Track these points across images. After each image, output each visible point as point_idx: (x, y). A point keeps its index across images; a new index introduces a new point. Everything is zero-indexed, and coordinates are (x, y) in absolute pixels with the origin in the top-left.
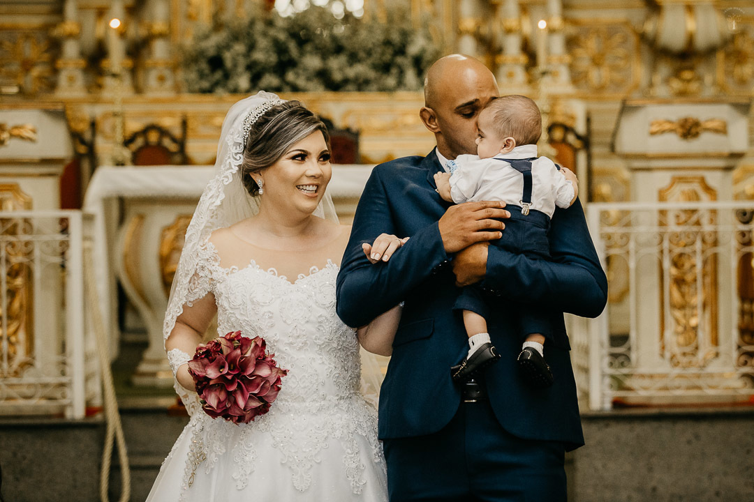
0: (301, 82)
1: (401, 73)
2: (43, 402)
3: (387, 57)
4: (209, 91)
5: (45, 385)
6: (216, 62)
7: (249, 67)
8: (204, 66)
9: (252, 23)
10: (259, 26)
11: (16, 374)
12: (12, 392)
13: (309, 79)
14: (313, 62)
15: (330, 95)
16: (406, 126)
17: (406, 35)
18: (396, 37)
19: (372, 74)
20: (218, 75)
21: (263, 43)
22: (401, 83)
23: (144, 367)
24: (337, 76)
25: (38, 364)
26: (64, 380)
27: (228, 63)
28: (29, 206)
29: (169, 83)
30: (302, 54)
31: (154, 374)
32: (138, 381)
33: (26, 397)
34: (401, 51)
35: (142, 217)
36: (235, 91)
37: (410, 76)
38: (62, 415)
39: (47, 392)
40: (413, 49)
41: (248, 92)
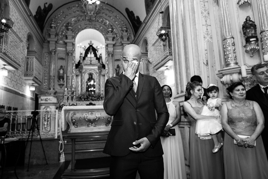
0: (89, 100)
1: (100, 99)
2: (52, 136)
3: (98, 97)
4: (80, 101)
5: (52, 134)
6: (80, 98)
7: (84, 98)
8: (79, 98)
9: (84, 94)
10: (85, 94)
11: (48, 132)
12: (47, 135)
13: (90, 100)
14: (91, 98)
15: (92, 101)
16: (100, 104)
17: (100, 95)
18: (99, 95)
19: (97, 99)
20: (81, 99)
21: (85, 96)
22: (100, 100)
23: (69, 131)
24: (93, 99)
25: (51, 131)
26: (55, 133)
27: (82, 98)
28: (51, 109)
29: (75, 100)
30: (89, 97)
31: (70, 132)
32: (68, 132)
33: (49, 136)
34: (100, 96)
35: (69, 112)
36: (82, 101)
37: (101, 99)
38: (54, 138)
39: (52, 135)
40: (101, 96)
41: (84, 101)
